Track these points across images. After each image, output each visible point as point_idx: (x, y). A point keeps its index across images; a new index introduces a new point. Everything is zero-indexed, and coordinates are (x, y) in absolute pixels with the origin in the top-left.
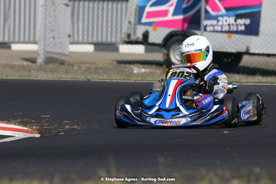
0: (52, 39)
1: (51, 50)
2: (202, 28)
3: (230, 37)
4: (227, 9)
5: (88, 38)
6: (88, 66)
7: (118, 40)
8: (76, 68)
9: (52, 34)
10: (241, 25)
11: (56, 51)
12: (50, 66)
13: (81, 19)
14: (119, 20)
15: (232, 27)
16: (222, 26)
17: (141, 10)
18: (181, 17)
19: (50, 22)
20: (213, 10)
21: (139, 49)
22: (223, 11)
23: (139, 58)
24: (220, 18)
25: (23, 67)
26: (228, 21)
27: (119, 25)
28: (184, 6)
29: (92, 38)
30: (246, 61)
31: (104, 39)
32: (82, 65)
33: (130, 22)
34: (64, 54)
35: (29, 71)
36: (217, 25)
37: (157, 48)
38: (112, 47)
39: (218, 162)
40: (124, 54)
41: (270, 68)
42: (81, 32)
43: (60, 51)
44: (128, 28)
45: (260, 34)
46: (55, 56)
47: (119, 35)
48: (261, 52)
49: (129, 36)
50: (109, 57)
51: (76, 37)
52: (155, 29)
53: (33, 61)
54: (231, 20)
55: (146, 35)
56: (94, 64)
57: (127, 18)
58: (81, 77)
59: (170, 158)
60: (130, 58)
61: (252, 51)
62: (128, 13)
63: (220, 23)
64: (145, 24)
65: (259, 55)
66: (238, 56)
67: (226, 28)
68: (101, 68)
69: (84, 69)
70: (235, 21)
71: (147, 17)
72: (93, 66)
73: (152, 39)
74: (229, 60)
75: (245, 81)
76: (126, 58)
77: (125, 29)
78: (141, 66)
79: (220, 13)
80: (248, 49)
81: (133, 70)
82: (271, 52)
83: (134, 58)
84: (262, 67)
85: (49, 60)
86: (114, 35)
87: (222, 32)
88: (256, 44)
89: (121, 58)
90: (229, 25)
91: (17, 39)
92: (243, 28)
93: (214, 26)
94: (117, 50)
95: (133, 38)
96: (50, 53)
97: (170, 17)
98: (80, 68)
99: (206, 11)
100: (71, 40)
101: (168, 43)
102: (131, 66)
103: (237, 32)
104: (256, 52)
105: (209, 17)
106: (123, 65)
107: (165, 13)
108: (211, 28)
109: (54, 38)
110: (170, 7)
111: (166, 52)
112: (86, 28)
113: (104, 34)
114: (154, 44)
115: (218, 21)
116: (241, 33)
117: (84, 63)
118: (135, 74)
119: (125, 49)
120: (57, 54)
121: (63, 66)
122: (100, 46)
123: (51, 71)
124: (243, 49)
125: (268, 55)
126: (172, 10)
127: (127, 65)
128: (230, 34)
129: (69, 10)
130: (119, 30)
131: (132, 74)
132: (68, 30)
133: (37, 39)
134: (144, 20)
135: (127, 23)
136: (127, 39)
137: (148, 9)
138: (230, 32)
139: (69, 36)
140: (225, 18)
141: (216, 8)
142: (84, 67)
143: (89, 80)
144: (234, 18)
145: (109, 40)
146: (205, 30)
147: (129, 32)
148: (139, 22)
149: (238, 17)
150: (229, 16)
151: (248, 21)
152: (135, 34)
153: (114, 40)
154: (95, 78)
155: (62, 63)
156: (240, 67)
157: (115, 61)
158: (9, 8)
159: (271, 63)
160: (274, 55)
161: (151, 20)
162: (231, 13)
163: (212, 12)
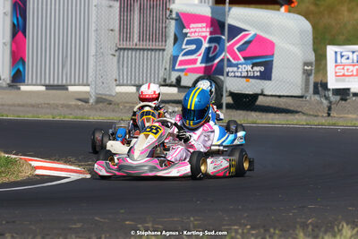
0: (101, 84)
2: (225, 74)
3: (248, 81)
4: (245, 58)
5: (131, 81)
6: (131, 105)
8: (121, 107)
9: (101, 80)
10: (257, 72)
11: (104, 93)
12: (100, 105)
15: (249, 73)
16: (241, 73)
17: (175, 58)
18: (204, 65)
19: (100, 70)
20: (234, 59)
21: (175, 90)
22: (242, 60)
23: (175, 98)
24: (240, 66)
25: (78, 106)
26: (246, 68)
27: (157, 72)
28: (210, 55)
30: (261, 101)
33: (165, 69)
34: (111, 95)
35: (83, 110)
36: (238, 72)
41: (280, 107)
42: (125, 77)
43: (108, 93)
44: (164, 74)
45: (273, 79)
48: (274, 94)
49: (165, 80)
51: (121, 80)
52: (186, 75)
53: (86, 101)
54: (249, 68)
55: (179, 80)
57: (164, 66)
61: (266, 93)
62: (164, 61)
63: (240, 70)
64: (178, 70)
65: (272, 96)
66: (255, 96)
67: (245, 74)
70: (252, 68)
71: (179, 65)
73: (183, 83)
74: (248, 100)
77: (161, 75)
78: (175, 105)
79: (240, 62)
80: (262, 91)
82: (282, 94)
83: (169, 98)
84: (275, 105)
85: (100, 100)
87: (241, 77)
88: (269, 87)
90: (247, 71)
91: (73, 82)
92: (258, 74)
93: (235, 72)
95: (168, 82)
96: (100, 94)
97: (198, 65)
98: (125, 107)
99: (228, 60)
102: (167, 105)
103: (253, 77)
104: (270, 94)
105: (230, 65)
107: (194, 61)
108: (233, 74)
109: (103, 83)
110: (199, 57)
112: (129, 74)
114: (185, 87)
115: (238, 68)
116: (257, 78)
117: (127, 103)
120: (106, 95)
121: (111, 106)
124: (259, 92)
125: (280, 96)
126: (200, 58)
128: (248, 79)
129: (115, 59)
130: (156, 76)
132: (115, 76)
133: (89, 82)
134: (177, 67)
135: (163, 69)
136: (163, 83)
137: (180, 58)
138: (247, 77)
139: (116, 80)
140: (244, 66)
141: (236, 58)
142: (128, 105)
144: (251, 66)
146: (228, 75)
147: (165, 77)
148: (173, 69)
149: (254, 65)
150: (247, 64)
151: (262, 69)
152: (170, 78)
155: (110, 103)
156: (257, 106)
158: (67, 56)
159: (282, 103)
160: (283, 96)
161: (183, 67)
162: (249, 61)
163: (233, 61)
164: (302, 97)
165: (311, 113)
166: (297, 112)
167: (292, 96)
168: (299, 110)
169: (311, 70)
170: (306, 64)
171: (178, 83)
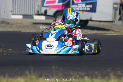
0: (3, 13)
1: (3, 17)
3: (83, 13)
4: (82, 0)
5: (20, 12)
6: (20, 25)
7: (34, 14)
8: (14, 26)
9: (4, 10)
10: (88, 8)
11: (5, 18)
12: (3, 25)
13: (17, 4)
14: (34, 4)
15: (84, 8)
16: (80, 8)
18: (61, 4)
19: (3, 5)
21: (43, 18)
22: (80, 1)
23: (43, 22)
24: (79, 5)
26: (82, 6)
27: (34, 7)
29: (22, 12)
30: (90, 24)
31: (27, 13)
32: (17, 25)
33: (39, 6)
36: (78, 8)
37: (51, 17)
38: (31, 17)
39: (78, 69)
40: (36, 20)
41: (101, 27)
42: (16, 10)
43: (7, 18)
44: (38, 8)
45: (97, 12)
46: (5, 20)
47: (34, 11)
48: (97, 20)
49: (38, 12)
50: (29, 21)
51: (14, 12)
52: (50, 9)
54: (84, 5)
55: (46, 12)
56: (22, 24)
57: (38, 4)
58: (17, 30)
59: (57, 66)
60: (39, 22)
61: (93, 19)
62: (38, 2)
63: (79, 7)
64: (46, 7)
66: (87, 21)
67: (81, 9)
68: (26, 26)
69: (18, 26)
70: (86, 6)
72: (22, 25)
73: (48, 13)
74: (83, 23)
75: (90, 33)
76: (36, 22)
78: (43, 25)
79: (79, 2)
80: (91, 19)
81: (40, 27)
83: (40, 22)
84: (97, 26)
85: (3, 22)
86: (31, 11)
87: (79, 11)
88: (94, 16)
89: (34, 22)
90: (83, 8)
92: (89, 9)
93: (76, 8)
94: (33, 18)
95: (40, 13)
96: (3, 19)
97: (57, 4)
98: (16, 26)
99: (73, 2)
100: (12, 13)
101: (56, 15)
103: (86, 11)
104: (95, 19)
106: (35, 25)
109: (4, 12)
111: (54, 19)
112: (19, 8)
113: (27, 11)
114: (49, 16)
115: (78, 6)
116: (88, 11)
117: (18, 23)
118: (41, 29)
119: (37, 18)
121: (9, 25)
122: (25, 16)
123: (3, 27)
124: (89, 18)
125: (100, 21)
127: (37, 25)
128: (83, 12)
130: (34, 9)
131: (39, 29)
132: (11, 9)
134: (45, 5)
135: (37, 6)
136: (37, 13)
138: (83, 11)
139: (11, 11)
140: (81, 4)
142: (18, 25)
143: (20, 31)
144: (85, 5)
145: (29, 14)
147: (38, 10)
148: (43, 5)
149: (87, 4)
150: (83, 4)
151: (91, 6)
152: (41, 11)
153: (31, 14)
154: (23, 30)
155: (8, 23)
156: (88, 26)
157: (32, 23)
159: (101, 25)
160: (102, 21)
161: (48, 5)
162: (84, 2)
163: (75, 2)
164: (112, 22)
165: (117, 30)
166: (109, 30)
167: (107, 22)
168: (110, 29)
169: (118, 7)
170: (115, 4)
171: (45, 14)
